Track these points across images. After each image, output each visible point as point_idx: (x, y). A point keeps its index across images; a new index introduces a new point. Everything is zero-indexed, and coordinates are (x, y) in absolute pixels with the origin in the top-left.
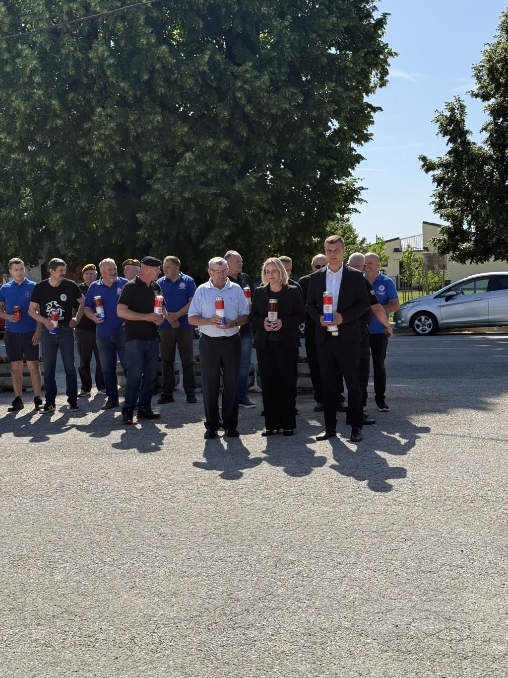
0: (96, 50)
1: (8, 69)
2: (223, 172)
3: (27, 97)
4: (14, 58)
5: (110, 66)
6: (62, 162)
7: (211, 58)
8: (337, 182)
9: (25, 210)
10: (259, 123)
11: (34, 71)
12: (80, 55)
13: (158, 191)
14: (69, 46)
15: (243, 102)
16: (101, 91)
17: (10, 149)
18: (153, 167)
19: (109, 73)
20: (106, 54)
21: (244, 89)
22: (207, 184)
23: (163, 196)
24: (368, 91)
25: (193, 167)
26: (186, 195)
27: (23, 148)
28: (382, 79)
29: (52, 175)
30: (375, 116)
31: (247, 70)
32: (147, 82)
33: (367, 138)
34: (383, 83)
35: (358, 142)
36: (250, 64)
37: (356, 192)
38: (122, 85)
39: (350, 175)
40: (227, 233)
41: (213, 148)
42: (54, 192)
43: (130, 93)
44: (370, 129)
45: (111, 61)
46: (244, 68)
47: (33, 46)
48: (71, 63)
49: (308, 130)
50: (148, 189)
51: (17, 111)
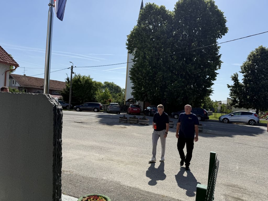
0: (160, 61)
1: (143, 64)
2: (183, 85)
3: (146, 70)
4: (144, 62)
5: (162, 64)
6: (151, 82)
7: (182, 63)
8: (207, 88)
9: (143, 91)
10: (191, 76)
11: (147, 65)
12: (156, 62)
14: (155, 60)
15: (188, 72)
16: (159, 69)
17: (141, 79)
18: (169, 84)
19: (161, 65)
21: (189, 69)
22: (179, 88)
23: (170, 90)
24: (216, 70)
25: (177, 84)
26: (175, 89)
27: (144, 79)
28: (219, 67)
29: (149, 84)
30: (217, 75)
32: (169, 67)
33: (215, 80)
34: (219, 68)
35: (213, 80)
36: (190, 64)
37: (212, 91)
38: (164, 68)
39: (211, 87)
40: (182, 98)
41: (181, 80)
42: (149, 88)
44: (216, 78)
45: (162, 63)
47: (148, 60)
48: (154, 64)
49: (202, 77)
50: (167, 88)
51: (143, 72)
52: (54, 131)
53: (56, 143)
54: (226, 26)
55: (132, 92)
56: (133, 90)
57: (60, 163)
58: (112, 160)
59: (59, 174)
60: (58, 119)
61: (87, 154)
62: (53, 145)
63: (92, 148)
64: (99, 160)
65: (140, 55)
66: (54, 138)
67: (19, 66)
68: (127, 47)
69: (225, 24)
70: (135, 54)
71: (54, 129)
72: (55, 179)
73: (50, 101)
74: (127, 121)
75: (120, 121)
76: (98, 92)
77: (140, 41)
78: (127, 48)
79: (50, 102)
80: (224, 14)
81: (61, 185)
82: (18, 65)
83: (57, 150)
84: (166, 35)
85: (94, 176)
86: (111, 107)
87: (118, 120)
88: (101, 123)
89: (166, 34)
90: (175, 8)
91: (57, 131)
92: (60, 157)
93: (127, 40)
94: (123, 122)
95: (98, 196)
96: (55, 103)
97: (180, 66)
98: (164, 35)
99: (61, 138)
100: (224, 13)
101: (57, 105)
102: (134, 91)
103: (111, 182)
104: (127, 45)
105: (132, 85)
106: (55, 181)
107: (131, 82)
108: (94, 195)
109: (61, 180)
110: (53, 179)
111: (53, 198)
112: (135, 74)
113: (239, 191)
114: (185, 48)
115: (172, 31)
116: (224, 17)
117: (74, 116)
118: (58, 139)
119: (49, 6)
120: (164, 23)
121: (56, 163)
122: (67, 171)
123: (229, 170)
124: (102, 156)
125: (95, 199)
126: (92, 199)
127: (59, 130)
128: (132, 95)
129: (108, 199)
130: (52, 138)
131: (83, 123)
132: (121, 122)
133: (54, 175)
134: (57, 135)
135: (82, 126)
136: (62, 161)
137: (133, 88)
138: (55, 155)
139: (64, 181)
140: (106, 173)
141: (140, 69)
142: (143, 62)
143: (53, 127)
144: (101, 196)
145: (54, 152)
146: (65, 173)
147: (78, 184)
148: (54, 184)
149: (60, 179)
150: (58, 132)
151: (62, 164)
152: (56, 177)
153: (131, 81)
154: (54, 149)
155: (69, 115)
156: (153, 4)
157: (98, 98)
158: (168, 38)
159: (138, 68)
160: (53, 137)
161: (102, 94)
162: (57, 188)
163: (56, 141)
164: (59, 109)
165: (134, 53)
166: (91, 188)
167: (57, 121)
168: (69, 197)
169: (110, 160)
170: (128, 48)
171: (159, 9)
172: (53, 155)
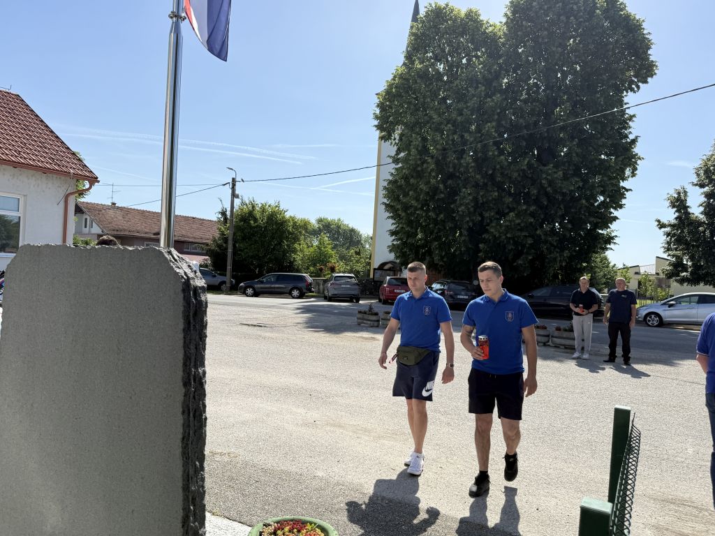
0: (466, 158)
1: (419, 169)
2: (531, 223)
3: (428, 183)
4: (423, 163)
5: (471, 167)
6: (442, 216)
7: (528, 162)
8: (600, 231)
9: (420, 240)
10: (555, 198)
11: (432, 170)
12: (456, 161)
13: (492, 233)
14: (452, 157)
15: (546, 186)
16: (465, 180)
17: (416, 209)
18: (491, 220)
19: (471, 170)
20: (470, 161)
21: (547, 179)
22: (521, 230)
23: (495, 236)
24: (624, 179)
25: (514, 221)
26: (509, 235)
27: (422, 208)
28: (633, 173)
29: (436, 222)
30: (627, 194)
31: (549, 169)
32: (491, 174)
33: (621, 206)
34: (633, 175)
35: (615, 209)
36: (552, 165)
37: (613, 238)
38: (477, 176)
39: (610, 228)
40: (530, 258)
41: (526, 210)
42: (435, 231)
43: (482, 181)
44: (624, 201)
45: (473, 164)
46: (548, 167)
47: (432, 157)
48: (451, 165)
49: (584, 201)
50: (487, 231)
51: (421, 190)
52: (184, 347)
53: (190, 380)
54: (652, 58)
55: (390, 244)
56: (393, 237)
57: (202, 433)
58: (340, 426)
59: (197, 463)
60: (195, 314)
61: (275, 409)
62: (182, 384)
63: (287, 392)
64: (306, 425)
65: (410, 145)
66: (185, 365)
67: (98, 182)
68: (376, 122)
69: (649, 52)
70: (397, 141)
71: (185, 342)
72: (188, 476)
73: (174, 266)
74: (378, 321)
75: (360, 321)
76: (300, 244)
77: (412, 107)
78: (376, 126)
79: (173, 269)
80: (644, 25)
81: (204, 492)
82: (97, 178)
83: (194, 397)
84: (483, 88)
85: (294, 469)
86: (337, 284)
87: (354, 320)
88: (308, 327)
89: (484, 85)
90: (506, 15)
91: (192, 347)
92: (202, 416)
93: (378, 106)
94: (367, 324)
95: (304, 523)
96: (188, 271)
97: (524, 170)
98: (477, 87)
99: (203, 365)
100: (643, 21)
101: (193, 278)
102: (397, 240)
103: (338, 484)
104: (376, 117)
105: (390, 225)
106: (188, 481)
107: (388, 217)
108: (292, 520)
109: (203, 480)
110: (183, 476)
111: (183, 526)
112: (398, 196)
113: (696, 516)
114: (536, 124)
115: (498, 77)
116: (645, 32)
117: (240, 309)
118: (196, 368)
119: (171, 18)
120: (478, 57)
121: (189, 434)
122: (221, 454)
123: (666, 457)
124: (313, 415)
125: (295, 530)
126: (287, 529)
127: (199, 344)
128: (390, 251)
129: (330, 532)
130: (180, 364)
131: (262, 328)
132: (362, 325)
133: (185, 465)
134: (193, 359)
135: (260, 336)
136: (205, 426)
137: (393, 233)
138: (189, 410)
139: (214, 479)
140: (322, 461)
141: (412, 181)
142: (419, 162)
143: (181, 336)
144: (311, 523)
145: (184, 402)
146: (218, 458)
147: (252, 489)
148: (186, 488)
149: (202, 475)
150: (196, 348)
151: (206, 435)
152: (191, 472)
153: (388, 214)
154: (185, 395)
155: (226, 306)
156: (447, 5)
157: (300, 262)
158: (487, 96)
159: (406, 178)
160: (182, 361)
161: (312, 250)
162: (193, 499)
163: (189, 374)
164: (197, 287)
165: (395, 139)
166: (286, 501)
167: (192, 321)
168: (226, 521)
169: (334, 425)
170: (379, 127)
171: (462, 20)
172: (181, 410)
